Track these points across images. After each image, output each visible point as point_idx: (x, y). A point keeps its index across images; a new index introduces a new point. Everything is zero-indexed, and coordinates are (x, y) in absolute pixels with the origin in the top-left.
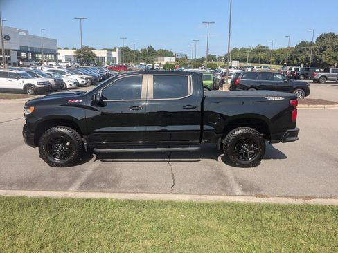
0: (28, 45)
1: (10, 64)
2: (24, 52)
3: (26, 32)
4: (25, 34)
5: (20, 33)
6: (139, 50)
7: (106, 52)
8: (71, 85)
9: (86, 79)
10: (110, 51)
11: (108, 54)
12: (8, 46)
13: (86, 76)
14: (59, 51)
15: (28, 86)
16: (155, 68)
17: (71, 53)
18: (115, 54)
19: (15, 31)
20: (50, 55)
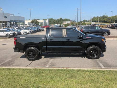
0: (14, 19)
1: (7, 27)
2: (12, 22)
3: (13, 15)
4: (12, 16)
5: (10, 15)
6: (57, 19)
7: (43, 21)
8: (24, 34)
9: (30, 31)
10: (45, 20)
11: (44, 21)
12: (6, 20)
13: (30, 30)
14: (25, 21)
15: (7, 35)
16: (61, 26)
17: (30, 21)
18: (47, 21)
19: (8, 14)
20: (22, 23)
